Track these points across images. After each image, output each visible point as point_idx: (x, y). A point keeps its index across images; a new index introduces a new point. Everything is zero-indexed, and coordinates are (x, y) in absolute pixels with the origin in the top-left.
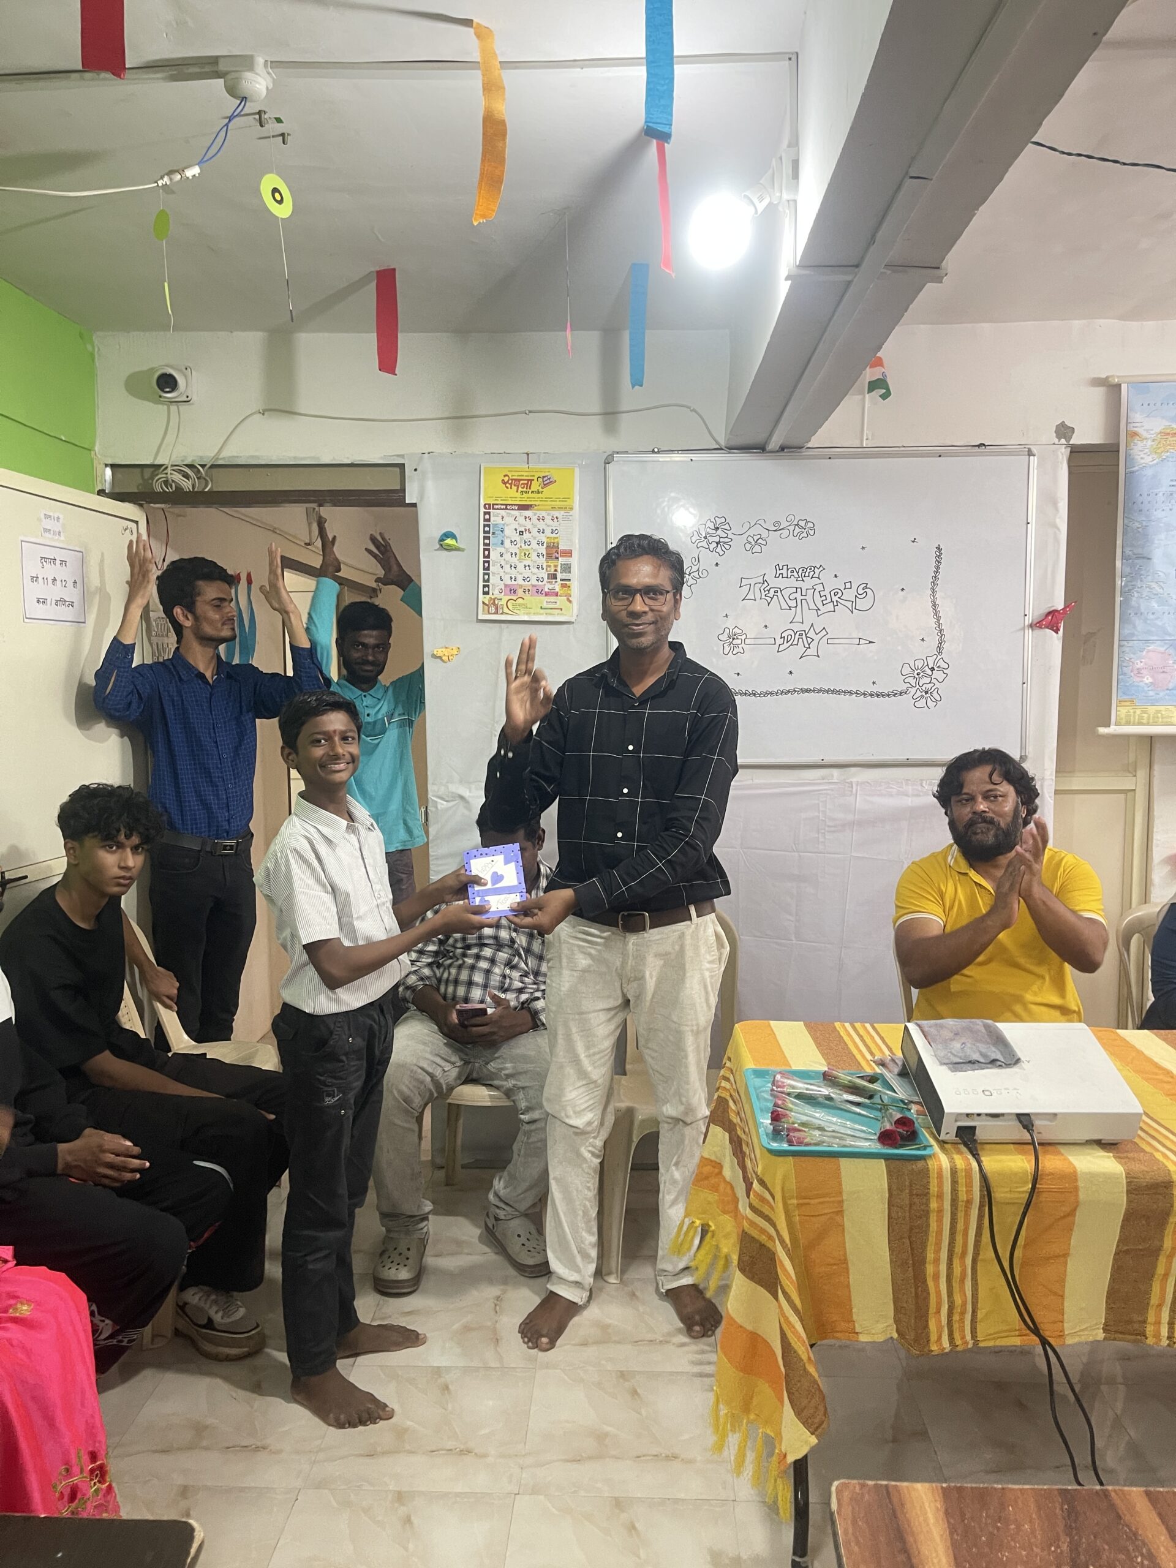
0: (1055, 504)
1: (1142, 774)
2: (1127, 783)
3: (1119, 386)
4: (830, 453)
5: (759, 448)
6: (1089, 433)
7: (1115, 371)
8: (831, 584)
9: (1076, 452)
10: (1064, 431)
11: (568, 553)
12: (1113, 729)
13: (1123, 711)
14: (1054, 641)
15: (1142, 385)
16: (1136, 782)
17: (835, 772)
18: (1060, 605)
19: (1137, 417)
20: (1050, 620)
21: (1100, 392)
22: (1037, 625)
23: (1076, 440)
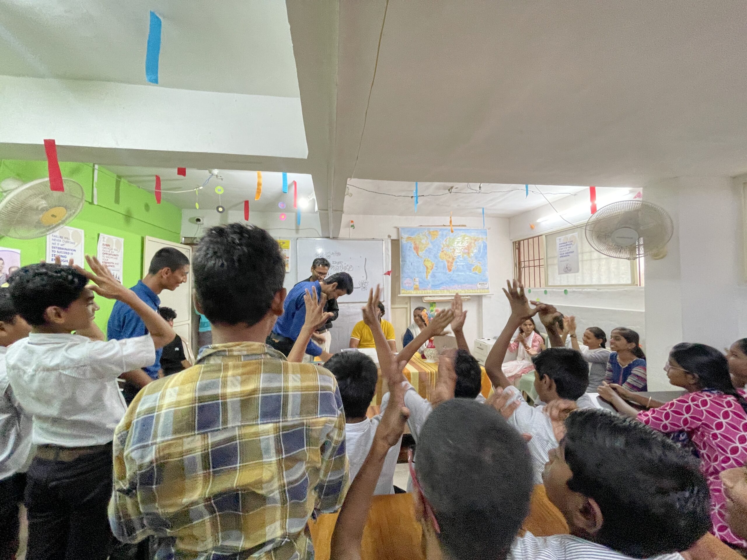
0: (388, 251)
1: (409, 304)
2: (406, 306)
3: (398, 229)
4: (343, 239)
5: (328, 237)
6: (394, 237)
7: (399, 225)
8: (344, 265)
9: (392, 240)
10: (389, 236)
11: (288, 258)
12: (401, 295)
13: (403, 292)
14: (389, 277)
15: (403, 228)
16: (408, 306)
17: (346, 305)
18: (390, 270)
19: (403, 234)
20: (388, 273)
21: (395, 230)
22: (385, 274)
23: (392, 238)
